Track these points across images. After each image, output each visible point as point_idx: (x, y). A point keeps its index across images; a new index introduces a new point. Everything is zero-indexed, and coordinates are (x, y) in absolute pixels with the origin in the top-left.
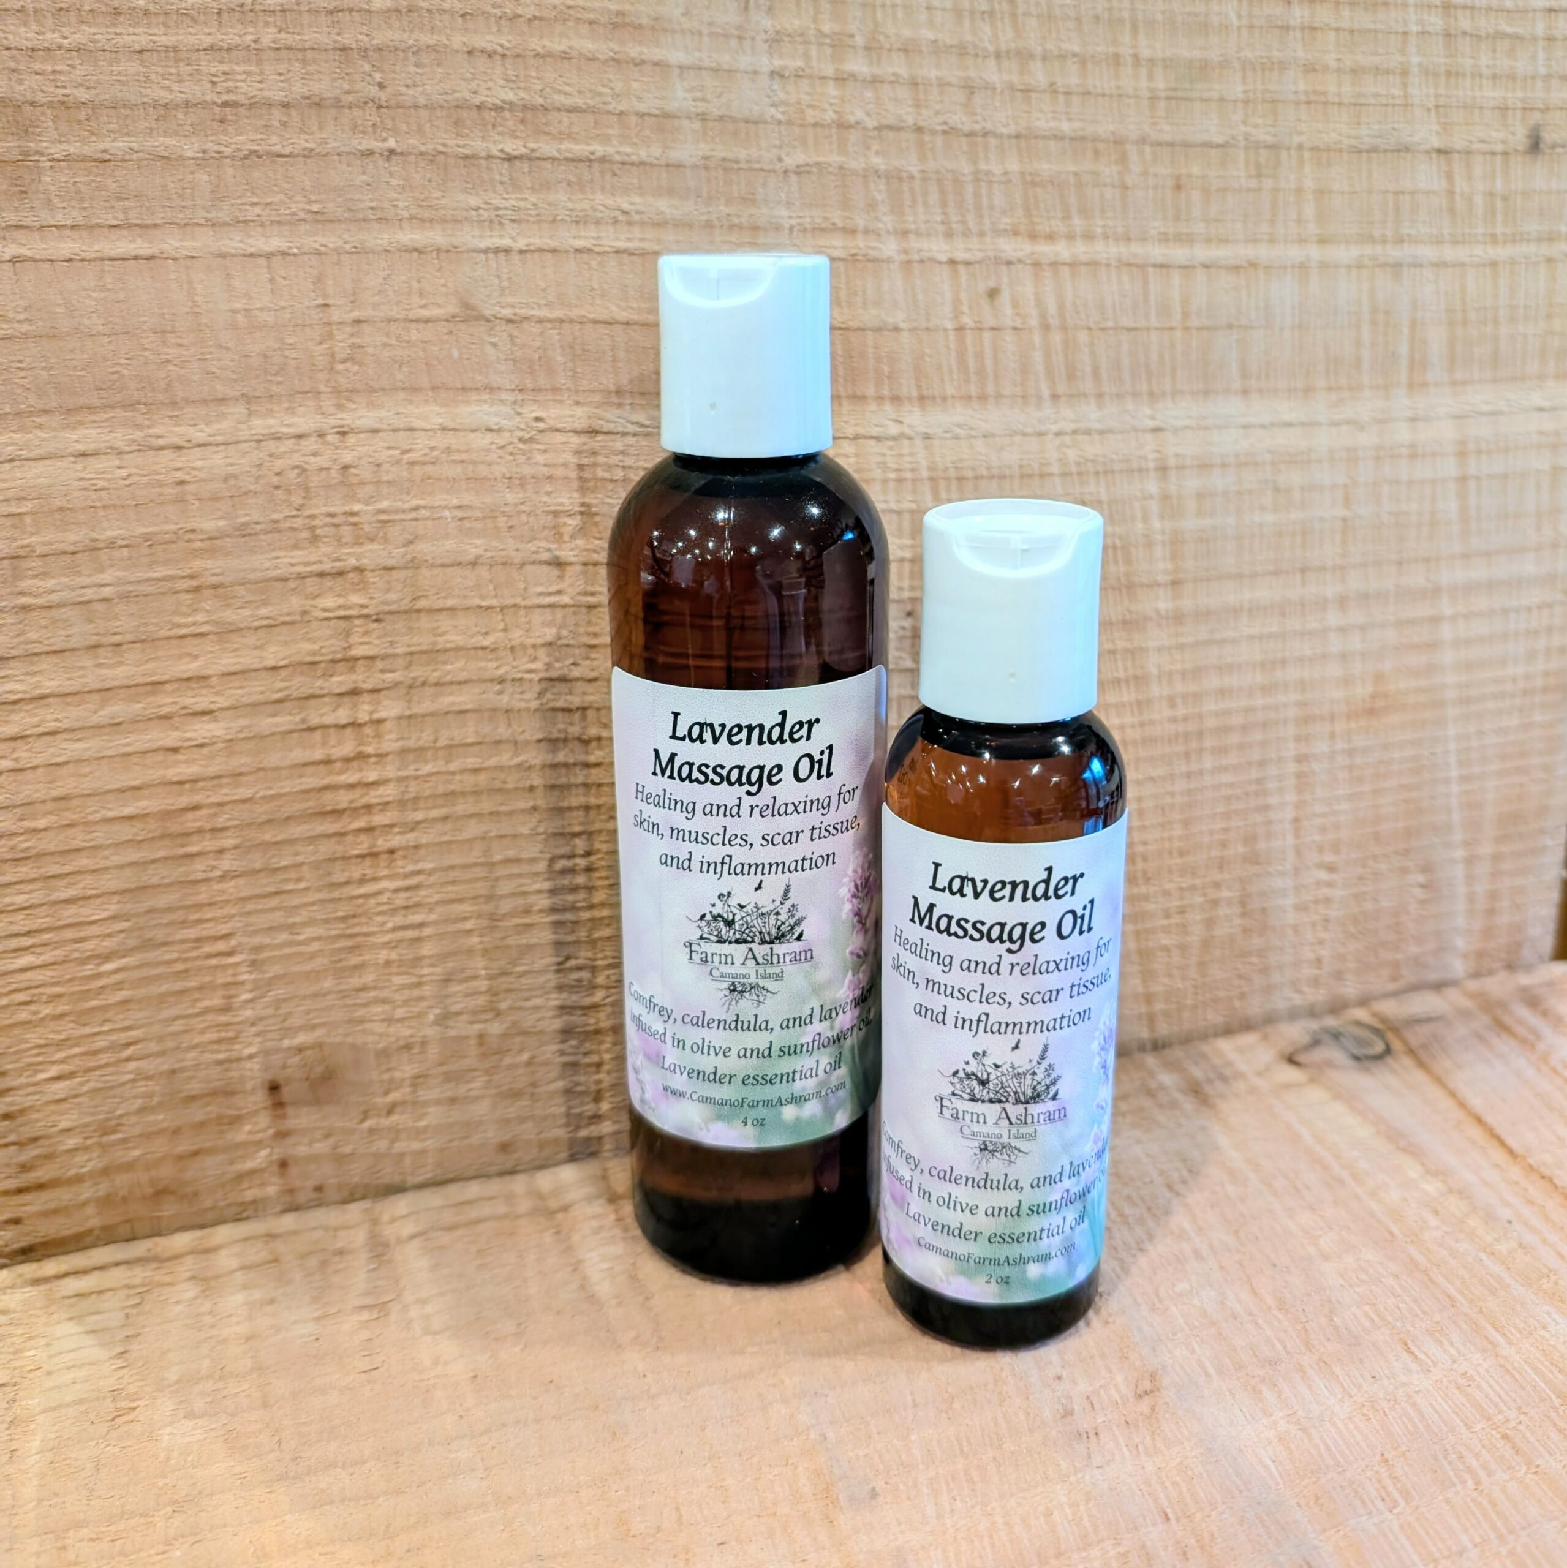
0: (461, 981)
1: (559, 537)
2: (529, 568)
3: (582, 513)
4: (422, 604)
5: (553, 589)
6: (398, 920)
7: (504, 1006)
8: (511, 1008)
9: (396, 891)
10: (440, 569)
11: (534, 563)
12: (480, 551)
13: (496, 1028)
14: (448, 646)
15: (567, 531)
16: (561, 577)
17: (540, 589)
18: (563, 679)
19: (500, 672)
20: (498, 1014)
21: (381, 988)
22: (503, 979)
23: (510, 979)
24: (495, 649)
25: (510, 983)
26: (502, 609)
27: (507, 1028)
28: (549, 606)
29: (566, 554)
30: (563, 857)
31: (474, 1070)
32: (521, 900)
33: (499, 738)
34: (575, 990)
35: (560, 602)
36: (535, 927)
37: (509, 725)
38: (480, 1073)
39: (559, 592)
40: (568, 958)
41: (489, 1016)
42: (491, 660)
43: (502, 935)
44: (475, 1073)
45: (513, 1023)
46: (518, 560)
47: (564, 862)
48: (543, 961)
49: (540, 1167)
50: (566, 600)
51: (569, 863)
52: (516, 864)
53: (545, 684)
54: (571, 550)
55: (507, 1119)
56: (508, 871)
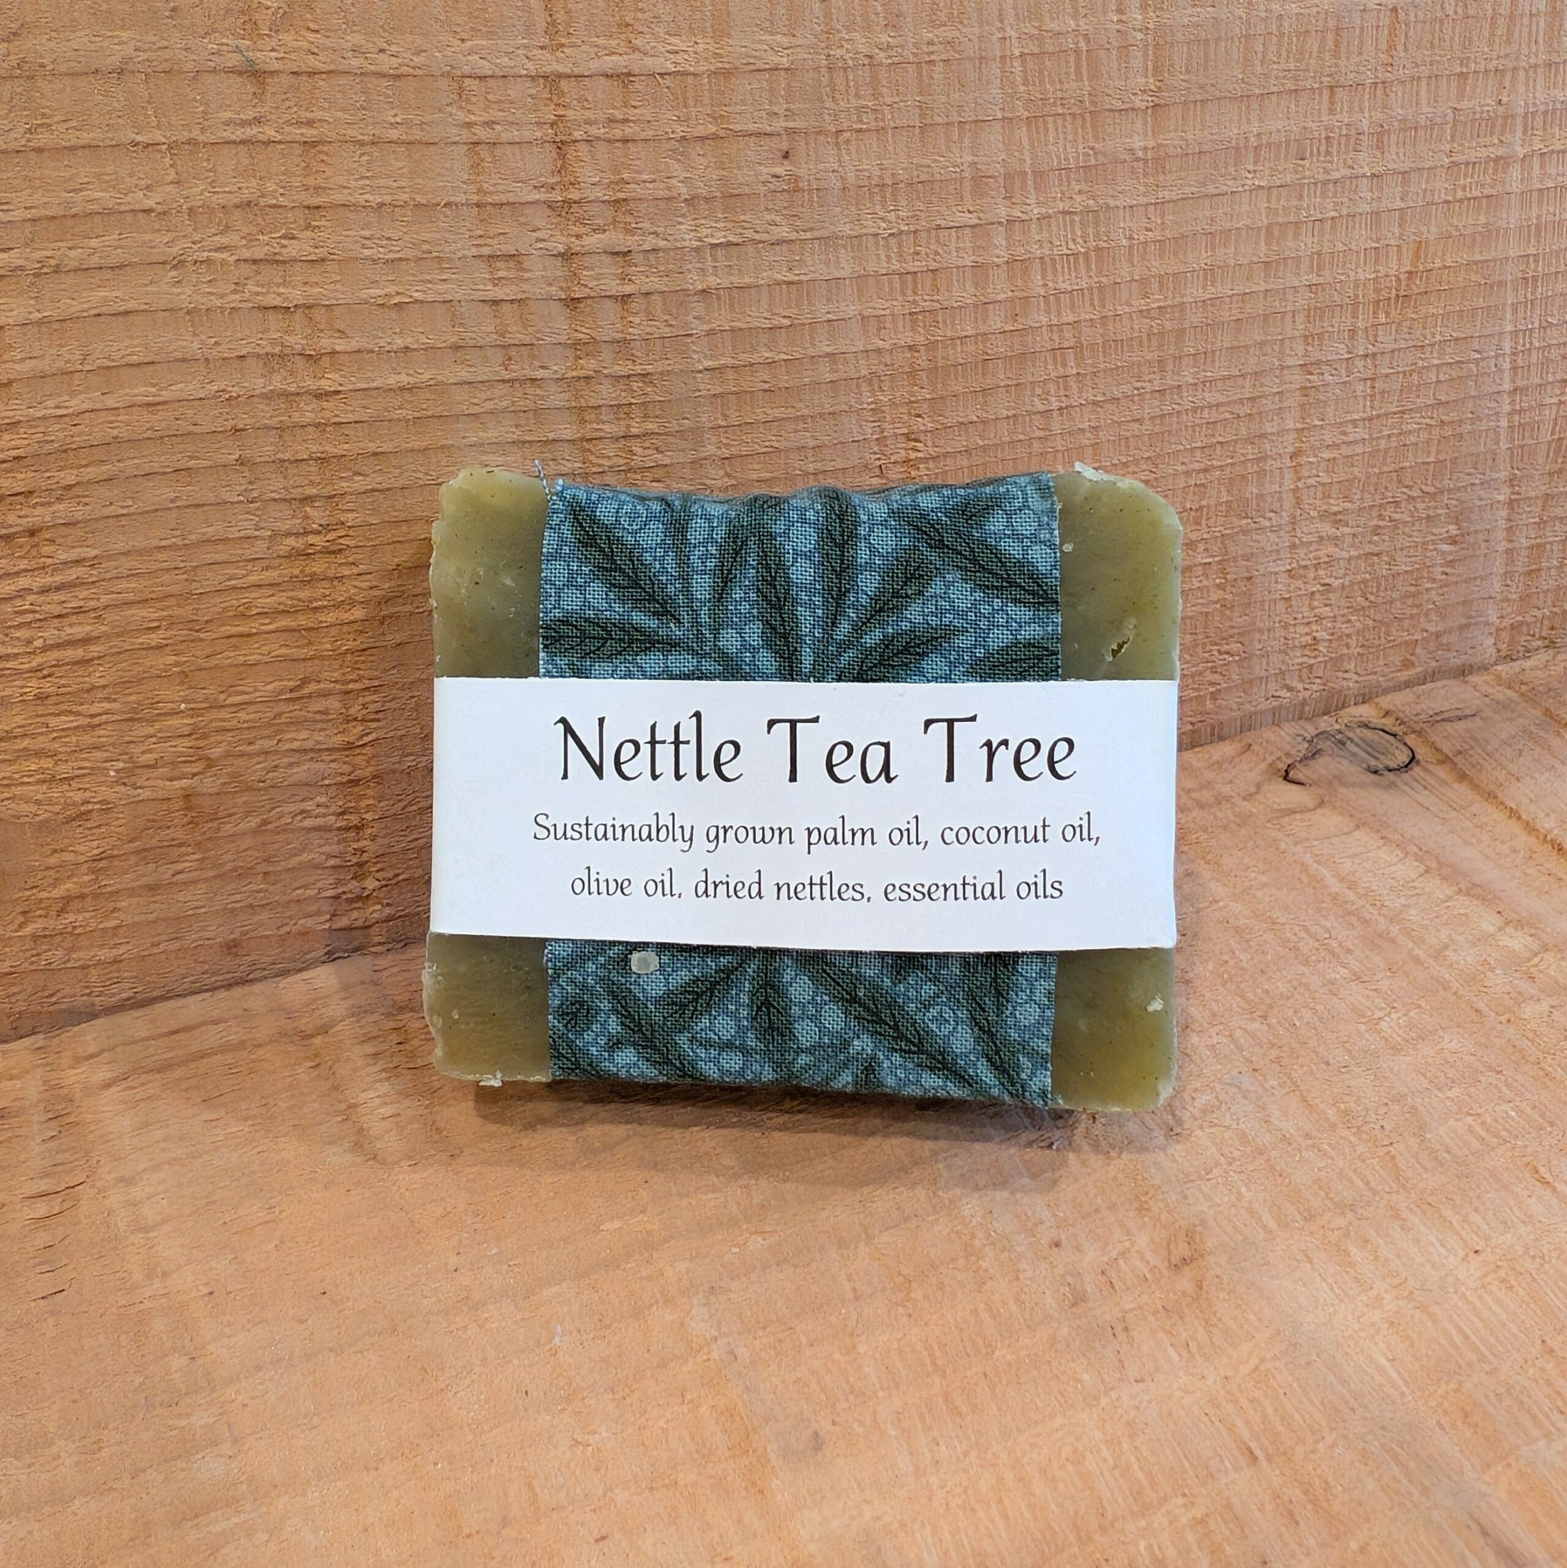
0: (151, 721)
1: (251, 29)
2: (209, 79)
4: (42, 138)
5: (250, 114)
6: (50, 634)
7: (216, 752)
8: (228, 755)
9: (45, 591)
10: (67, 80)
11: (214, 71)
12: (129, 51)
13: (209, 784)
14: (91, 207)
15: (265, 20)
16: (259, 96)
17: (229, 115)
18: (274, 261)
19: (175, 250)
20: (210, 763)
21: (33, 736)
22: (215, 714)
23: (224, 714)
24: (164, 213)
25: (224, 720)
26: (170, 148)
27: (223, 784)
28: (243, 142)
29: (267, 58)
30: (288, 534)
31: (181, 845)
32: (232, 600)
33: (180, 355)
34: (319, 726)
35: (260, 137)
36: (255, 638)
37: (195, 335)
38: (190, 850)
39: (258, 121)
40: (305, 681)
41: (198, 767)
42: (158, 230)
43: (208, 651)
44: (183, 849)
45: (231, 775)
46: (190, 66)
47: (291, 541)
48: (270, 687)
49: (285, 973)
50: (270, 133)
51: (298, 543)
52: (220, 547)
53: (245, 269)
54: (273, 50)
55: (233, 910)
56: (209, 558)
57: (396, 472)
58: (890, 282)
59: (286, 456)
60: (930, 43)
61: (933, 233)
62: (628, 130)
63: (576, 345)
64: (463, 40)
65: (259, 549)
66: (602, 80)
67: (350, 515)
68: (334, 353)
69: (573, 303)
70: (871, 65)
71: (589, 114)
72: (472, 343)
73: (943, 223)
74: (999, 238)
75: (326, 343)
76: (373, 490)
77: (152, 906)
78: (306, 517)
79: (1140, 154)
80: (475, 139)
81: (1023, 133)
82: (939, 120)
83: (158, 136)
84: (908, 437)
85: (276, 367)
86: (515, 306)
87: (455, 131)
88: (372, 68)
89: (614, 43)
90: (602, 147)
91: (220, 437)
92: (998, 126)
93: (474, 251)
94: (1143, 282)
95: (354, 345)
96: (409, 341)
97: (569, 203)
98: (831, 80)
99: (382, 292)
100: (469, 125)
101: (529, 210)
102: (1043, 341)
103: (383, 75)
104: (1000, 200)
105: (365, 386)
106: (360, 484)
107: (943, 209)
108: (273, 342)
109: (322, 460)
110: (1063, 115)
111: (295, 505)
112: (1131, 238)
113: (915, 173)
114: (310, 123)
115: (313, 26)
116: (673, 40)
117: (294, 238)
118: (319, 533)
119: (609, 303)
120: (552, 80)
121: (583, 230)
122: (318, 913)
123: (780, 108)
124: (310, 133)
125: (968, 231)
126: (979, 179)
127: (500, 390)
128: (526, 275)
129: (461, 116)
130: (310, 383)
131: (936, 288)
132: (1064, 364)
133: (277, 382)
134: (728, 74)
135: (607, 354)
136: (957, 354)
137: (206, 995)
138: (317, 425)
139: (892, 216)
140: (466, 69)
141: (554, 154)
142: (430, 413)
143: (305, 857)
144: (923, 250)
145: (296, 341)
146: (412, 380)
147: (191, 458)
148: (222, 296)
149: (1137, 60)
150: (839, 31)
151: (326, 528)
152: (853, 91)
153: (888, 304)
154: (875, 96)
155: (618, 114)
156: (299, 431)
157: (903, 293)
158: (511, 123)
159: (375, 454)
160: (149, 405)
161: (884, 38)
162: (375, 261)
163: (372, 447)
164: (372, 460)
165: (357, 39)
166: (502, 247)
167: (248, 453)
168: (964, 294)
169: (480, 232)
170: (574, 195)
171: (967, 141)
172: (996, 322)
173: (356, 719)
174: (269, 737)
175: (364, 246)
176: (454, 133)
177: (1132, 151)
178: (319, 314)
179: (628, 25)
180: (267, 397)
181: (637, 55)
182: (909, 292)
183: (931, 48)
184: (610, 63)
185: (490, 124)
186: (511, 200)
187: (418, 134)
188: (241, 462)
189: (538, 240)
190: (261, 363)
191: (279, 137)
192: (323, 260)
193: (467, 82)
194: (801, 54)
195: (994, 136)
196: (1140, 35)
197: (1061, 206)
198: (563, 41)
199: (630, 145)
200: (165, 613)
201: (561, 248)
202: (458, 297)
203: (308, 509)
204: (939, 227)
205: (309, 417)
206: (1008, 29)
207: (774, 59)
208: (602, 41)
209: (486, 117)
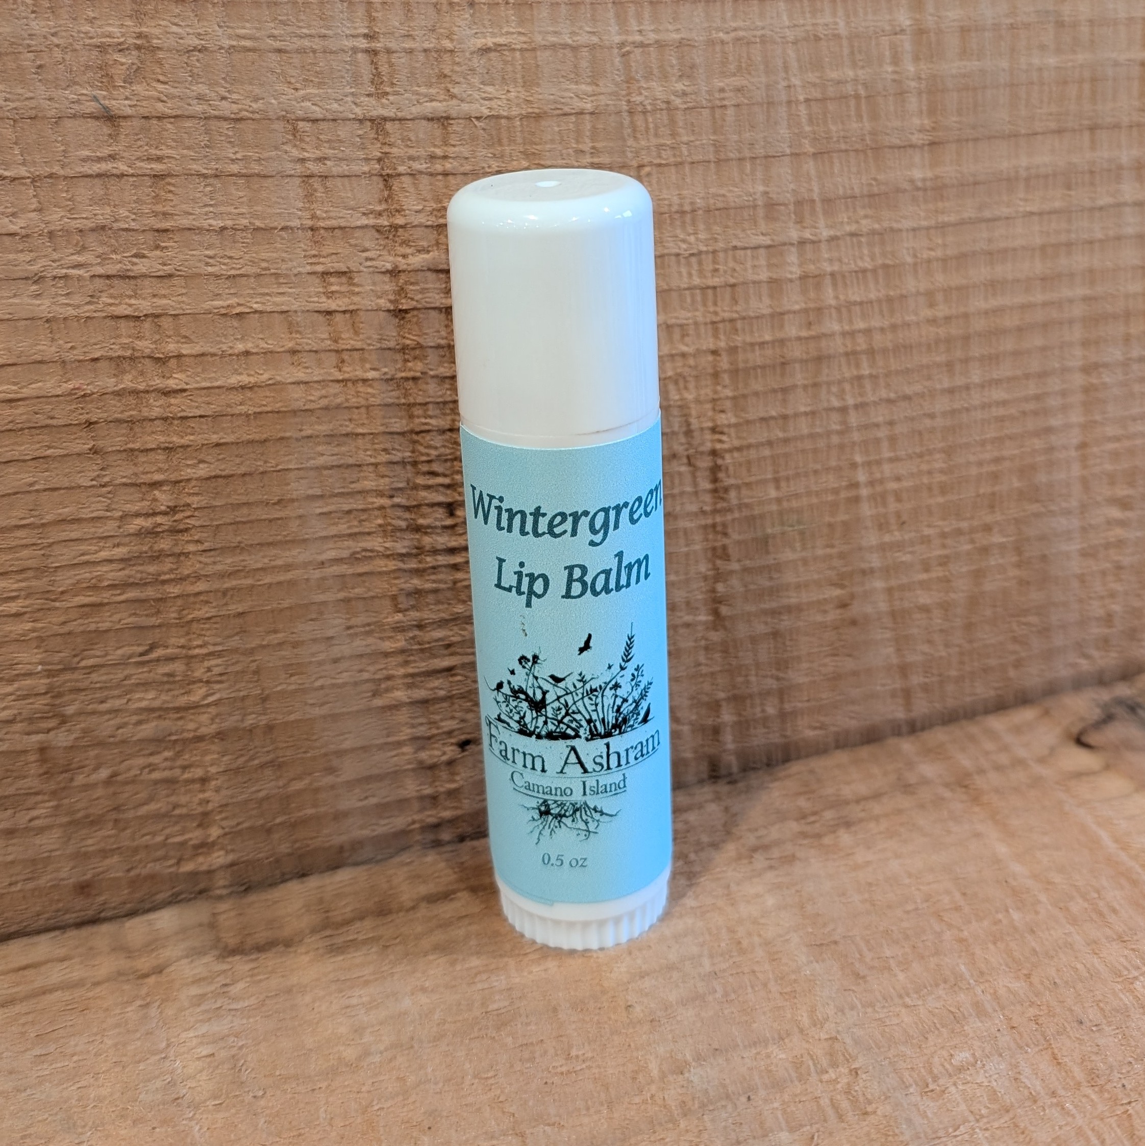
0: (10, 681)
1: (107, 82)
2: (68, 123)
3: (138, 48)
5: (106, 151)
7: (70, 710)
8: (80, 713)
11: (74, 116)
13: (62, 738)
15: (118, 72)
16: (114, 136)
17: (86, 153)
18: (124, 277)
19: (35, 268)
20: (64, 720)
22: (67, 676)
23: (76, 676)
24: (27, 236)
25: (77, 681)
26: (34, 181)
27: (77, 739)
28: (99, 176)
29: (119, 105)
30: (137, 515)
31: (37, 794)
32: (85, 574)
33: (39, 358)
34: (167, 687)
35: (115, 171)
36: (107, 608)
37: (53, 340)
38: (46, 798)
39: (112, 157)
40: (152, 647)
41: (52, 723)
42: (22, 251)
43: (62, 619)
44: (40, 798)
45: (85, 731)
46: (52, 113)
47: (140, 522)
48: (120, 652)
49: (132, 914)
50: (123, 167)
51: (147, 523)
52: (75, 526)
53: (99, 283)
54: (127, 99)
55: (86, 854)
56: (64, 536)
57: (238, 460)
58: (693, 296)
59: (136, 446)
60: (722, 90)
61: (730, 253)
62: (448, 166)
63: (404, 349)
64: (296, 89)
65: (110, 527)
66: (424, 123)
67: (196, 499)
68: (179, 356)
69: (400, 314)
70: (668, 109)
71: (412, 152)
72: (307, 348)
73: (739, 244)
74: (792, 257)
75: (172, 347)
76: (216, 477)
77: (10, 849)
78: (155, 500)
79: (920, 184)
80: (308, 172)
81: (810, 166)
82: (731, 155)
83: (23, 171)
84: (714, 430)
85: (128, 368)
86: (348, 316)
87: (291, 165)
88: (216, 113)
89: (433, 91)
90: (425, 180)
91: (74, 429)
92: (787, 160)
93: (309, 268)
94: (930, 295)
95: (197, 349)
96: (249, 346)
97: (395, 228)
98: (632, 122)
99: (225, 304)
100: (303, 160)
101: (358, 233)
102: (838, 345)
103: (225, 119)
104: (791, 224)
105: (208, 384)
106: (203, 471)
107: (739, 232)
108: (124, 347)
109: (169, 450)
110: (846, 151)
111: (144, 489)
112: (915, 256)
113: (712, 201)
114: (159, 159)
115: (161, 78)
116: (489, 89)
117: (144, 256)
118: (165, 513)
119: (433, 314)
120: (378, 123)
121: (409, 251)
122: (165, 858)
123: (587, 146)
124: (158, 167)
125: (762, 251)
126: (771, 206)
127: (335, 389)
128: (357, 290)
129: (295, 153)
130: (158, 382)
131: (735, 301)
132: (858, 366)
133: (127, 382)
134: (538, 117)
135: (432, 357)
136: (756, 357)
137: (57, 933)
138: (165, 419)
139: (692, 239)
140: (300, 113)
141: (381, 186)
142: (269, 409)
143: (153, 807)
144: (721, 268)
145: (145, 346)
146: (252, 380)
147: (49, 447)
148: (78, 306)
149: (913, 103)
150: (638, 81)
151: (173, 510)
152: (652, 131)
153: (689, 315)
154: (673, 135)
155: (439, 152)
156: (147, 424)
157: (705, 305)
158: (341, 159)
159: (218, 445)
160: (11, 401)
161: (679, 86)
162: (218, 277)
163: (215, 438)
164: (217, 450)
165: (202, 89)
166: (336, 265)
167: (100, 443)
168: (762, 305)
169: (314, 252)
170: (400, 221)
171: (759, 175)
172: (792, 330)
173: (201, 681)
174: (119, 697)
175: (207, 264)
176: (289, 168)
177: (912, 181)
178: (166, 322)
179: (445, 76)
180: (118, 394)
181: (454, 102)
182: (710, 303)
183: (722, 95)
184: (429, 108)
185: (321, 160)
186: (343, 225)
187: (256, 168)
188: (95, 451)
189: (367, 259)
190: (113, 365)
191: (131, 171)
192: (170, 276)
193: (301, 124)
194: (603, 100)
195: (783, 170)
196: (913, 84)
197: (848, 228)
198: (388, 89)
199: (450, 178)
200: (23, 584)
201: (389, 266)
202: (294, 308)
203: (156, 492)
204: (735, 248)
205: (156, 412)
206: (793, 79)
207: (578, 105)
208: (423, 90)
209: (318, 154)
